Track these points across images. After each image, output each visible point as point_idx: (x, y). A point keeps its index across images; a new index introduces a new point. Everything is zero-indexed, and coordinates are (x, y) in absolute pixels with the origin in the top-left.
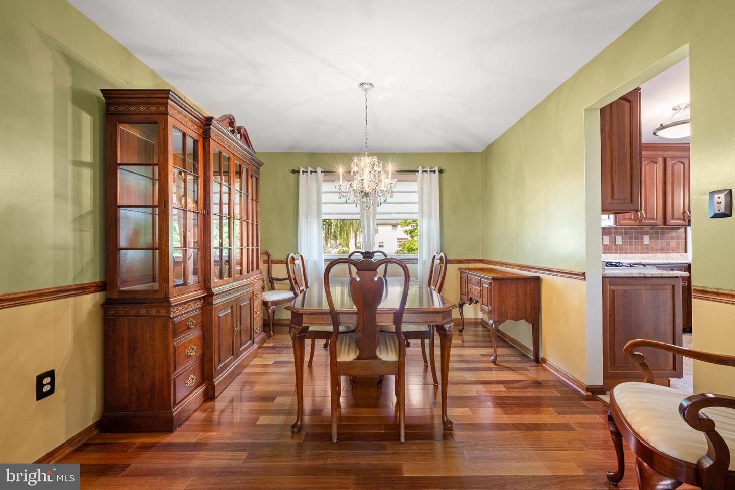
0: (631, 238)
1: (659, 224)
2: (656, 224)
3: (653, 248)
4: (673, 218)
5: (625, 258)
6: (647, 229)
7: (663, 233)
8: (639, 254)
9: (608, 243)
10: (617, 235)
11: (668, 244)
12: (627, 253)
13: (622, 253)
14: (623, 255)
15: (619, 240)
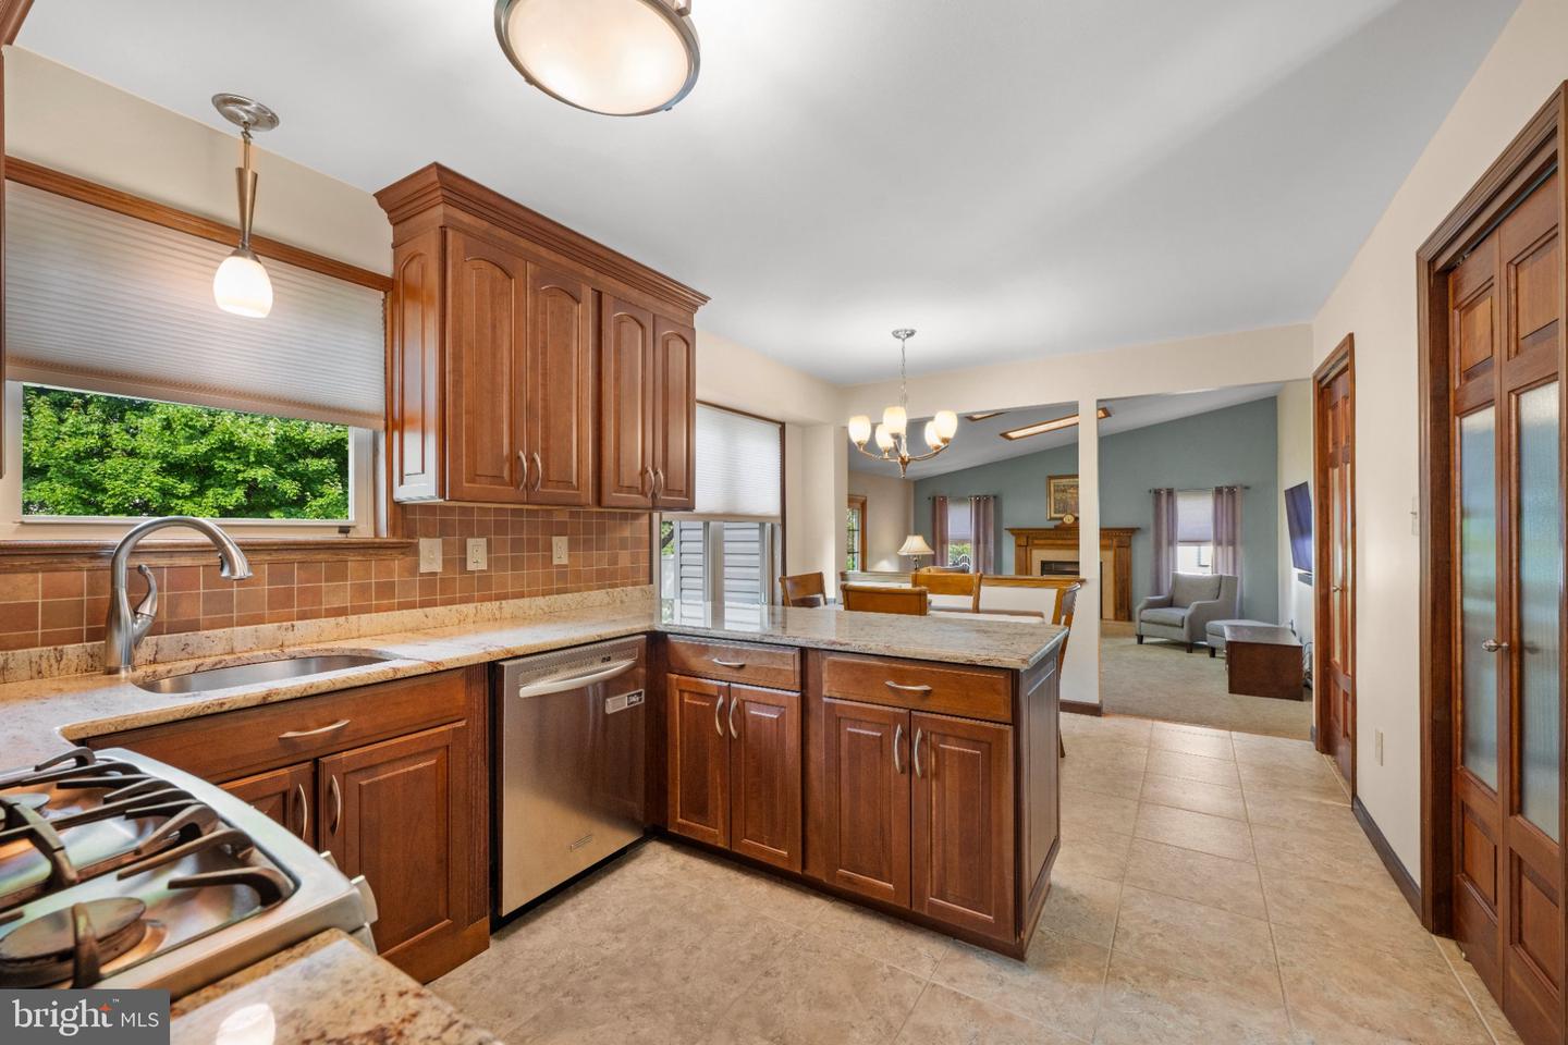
0: (516, 545)
1: (583, 501)
2: (576, 501)
3: (578, 575)
4: (620, 488)
5: (498, 616)
6: (561, 516)
7: (602, 531)
8: (541, 598)
9: (438, 568)
10: (472, 536)
11: (614, 561)
12: (505, 597)
13: (490, 599)
14: (487, 605)
15: (477, 555)
